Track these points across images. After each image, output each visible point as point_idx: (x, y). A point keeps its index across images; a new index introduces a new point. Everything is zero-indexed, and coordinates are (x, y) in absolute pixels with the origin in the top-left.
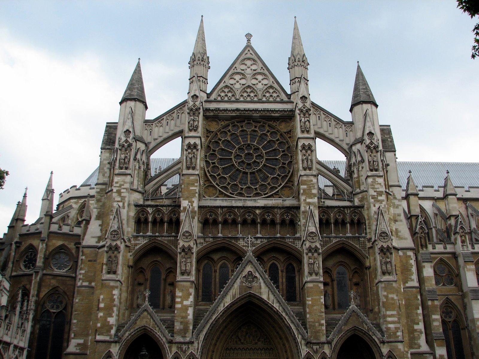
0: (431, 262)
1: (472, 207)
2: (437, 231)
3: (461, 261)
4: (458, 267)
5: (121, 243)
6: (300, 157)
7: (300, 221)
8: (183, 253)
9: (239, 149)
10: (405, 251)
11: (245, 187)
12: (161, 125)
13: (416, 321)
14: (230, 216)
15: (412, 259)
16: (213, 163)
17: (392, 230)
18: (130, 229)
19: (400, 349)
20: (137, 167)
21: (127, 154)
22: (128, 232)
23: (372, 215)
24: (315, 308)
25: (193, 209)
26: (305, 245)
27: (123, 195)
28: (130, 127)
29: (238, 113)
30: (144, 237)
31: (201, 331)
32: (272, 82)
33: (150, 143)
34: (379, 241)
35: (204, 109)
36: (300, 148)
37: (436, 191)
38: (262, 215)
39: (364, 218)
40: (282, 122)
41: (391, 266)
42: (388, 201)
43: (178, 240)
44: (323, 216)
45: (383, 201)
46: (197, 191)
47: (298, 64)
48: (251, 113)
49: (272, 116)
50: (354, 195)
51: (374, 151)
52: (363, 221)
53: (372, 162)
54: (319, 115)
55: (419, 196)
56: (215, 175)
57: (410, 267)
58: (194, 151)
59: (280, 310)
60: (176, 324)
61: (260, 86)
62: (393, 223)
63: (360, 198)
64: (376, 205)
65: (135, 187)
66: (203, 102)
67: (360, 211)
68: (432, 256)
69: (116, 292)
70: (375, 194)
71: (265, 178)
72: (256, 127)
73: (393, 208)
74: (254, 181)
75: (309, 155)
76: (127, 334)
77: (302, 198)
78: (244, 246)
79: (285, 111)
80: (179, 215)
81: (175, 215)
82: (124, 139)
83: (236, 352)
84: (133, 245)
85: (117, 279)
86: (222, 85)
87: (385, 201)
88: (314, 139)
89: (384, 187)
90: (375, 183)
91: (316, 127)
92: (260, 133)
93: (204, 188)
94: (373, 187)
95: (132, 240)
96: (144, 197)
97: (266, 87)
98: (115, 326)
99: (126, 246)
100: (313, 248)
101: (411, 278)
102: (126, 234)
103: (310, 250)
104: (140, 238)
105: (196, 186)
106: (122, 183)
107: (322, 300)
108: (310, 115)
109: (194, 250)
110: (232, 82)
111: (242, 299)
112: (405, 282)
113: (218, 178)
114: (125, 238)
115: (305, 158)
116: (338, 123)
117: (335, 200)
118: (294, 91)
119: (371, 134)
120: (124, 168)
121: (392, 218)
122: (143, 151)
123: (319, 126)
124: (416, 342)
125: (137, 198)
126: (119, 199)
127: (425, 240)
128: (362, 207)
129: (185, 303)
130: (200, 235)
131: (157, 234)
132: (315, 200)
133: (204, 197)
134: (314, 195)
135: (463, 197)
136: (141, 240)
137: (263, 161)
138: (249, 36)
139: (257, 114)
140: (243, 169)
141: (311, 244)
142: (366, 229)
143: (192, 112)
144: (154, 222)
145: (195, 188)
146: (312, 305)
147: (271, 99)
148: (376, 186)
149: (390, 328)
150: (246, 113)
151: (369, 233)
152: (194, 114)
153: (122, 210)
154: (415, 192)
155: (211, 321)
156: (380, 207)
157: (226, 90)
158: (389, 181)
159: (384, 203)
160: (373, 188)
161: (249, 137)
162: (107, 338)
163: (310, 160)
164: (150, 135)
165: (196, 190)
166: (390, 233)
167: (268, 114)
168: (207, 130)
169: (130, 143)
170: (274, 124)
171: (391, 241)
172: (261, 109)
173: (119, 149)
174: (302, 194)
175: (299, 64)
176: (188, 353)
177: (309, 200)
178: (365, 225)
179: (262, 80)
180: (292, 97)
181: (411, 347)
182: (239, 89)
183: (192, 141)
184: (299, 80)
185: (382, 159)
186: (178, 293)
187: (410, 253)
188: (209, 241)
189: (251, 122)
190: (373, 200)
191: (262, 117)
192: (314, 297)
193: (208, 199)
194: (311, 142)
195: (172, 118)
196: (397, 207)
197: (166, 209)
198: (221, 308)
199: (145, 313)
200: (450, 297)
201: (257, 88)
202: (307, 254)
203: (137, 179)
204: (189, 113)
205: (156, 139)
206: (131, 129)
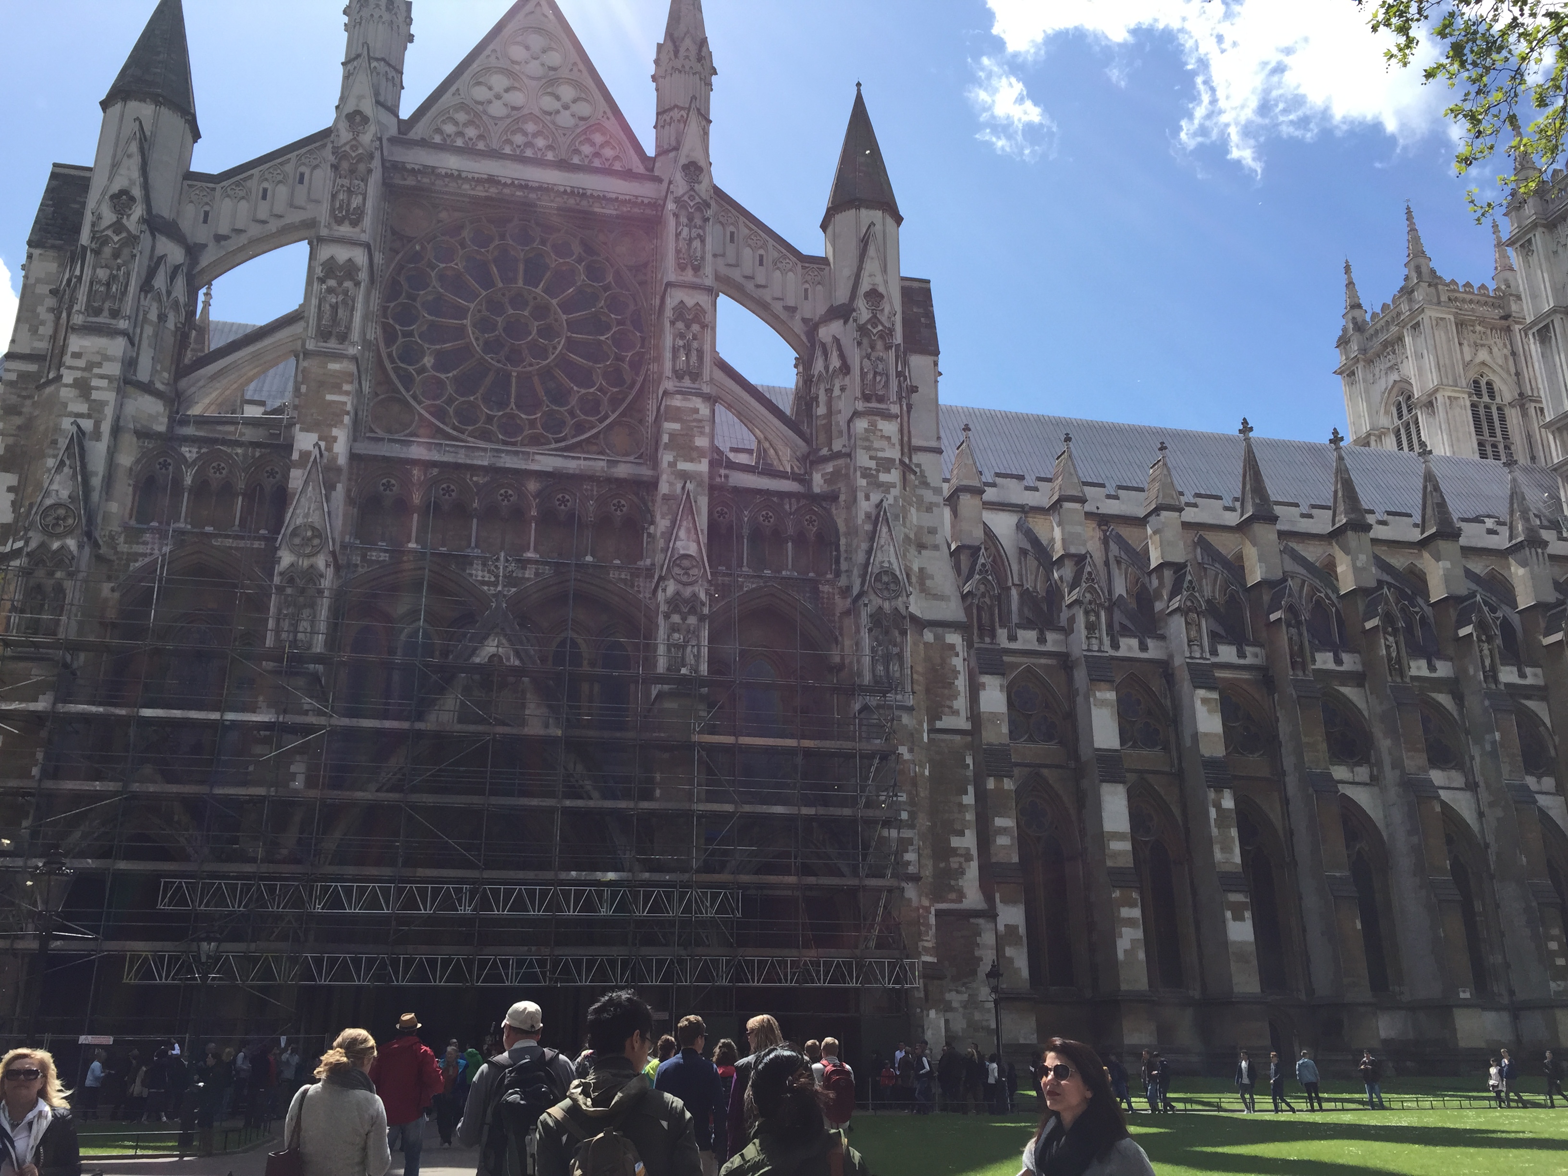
0: (1003, 674)
1: (1121, 542)
2: (1025, 595)
3: (1080, 676)
4: (1072, 694)
5: (80, 546)
6: (668, 341)
7: (652, 522)
8: (288, 591)
9: (489, 300)
10: (940, 630)
11: (501, 413)
12: (241, 194)
13: (958, 826)
14: (447, 491)
15: (957, 655)
16: (406, 334)
17: (911, 569)
18: (116, 507)
19: (910, 900)
20: (153, 316)
21: (119, 269)
22: (108, 515)
23: (860, 522)
25: (334, 458)
26: (664, 590)
27: (95, 395)
28: (132, 183)
29: (492, 192)
30: (160, 533)
32: (601, 114)
33: (205, 246)
34: (873, 597)
35: (388, 165)
36: (668, 313)
37: (1027, 488)
38: (544, 496)
39: (837, 531)
40: (624, 234)
41: (901, 667)
42: (905, 489)
43: (277, 549)
44: (722, 514)
45: (894, 486)
46: (349, 407)
47: (683, 66)
48: (533, 196)
49: (595, 213)
50: (812, 463)
51: (879, 345)
52: (833, 538)
53: (870, 376)
54: (732, 228)
55: (985, 497)
56: (411, 369)
57: (950, 675)
58: (348, 284)
61: (565, 119)
62: (913, 551)
63: (827, 474)
64: (871, 495)
65: (143, 374)
66: (385, 142)
67: (825, 508)
68: (1006, 659)
70: (872, 464)
71: (562, 395)
73: (918, 510)
74: (530, 401)
75: (695, 338)
77: (666, 458)
78: (483, 583)
79: (635, 204)
80: (286, 477)
81: (272, 474)
82: (109, 217)
84: (125, 557)
87: (898, 487)
88: (713, 293)
89: (898, 447)
90: (874, 433)
91: (720, 261)
92: (555, 261)
93: (371, 404)
94: (867, 444)
95: (121, 540)
96: (171, 412)
97: (583, 125)
99: (99, 558)
100: (686, 601)
101: (951, 707)
102: (99, 520)
103: (677, 606)
104: (148, 537)
105: (347, 393)
106: (97, 359)
108: (706, 220)
109: (327, 582)
110: (480, 93)
112: (935, 715)
113: (418, 379)
114: (97, 534)
115: (681, 343)
116: (785, 257)
117: (758, 473)
118: (665, 147)
119: (874, 296)
120: (106, 313)
121: (912, 536)
122: (177, 267)
123: (731, 258)
124: (953, 883)
125: (151, 412)
126: (83, 408)
127: (992, 615)
128: (833, 497)
130: (350, 540)
131: (209, 529)
132: (703, 467)
133: (372, 431)
134: (701, 453)
135: (1100, 511)
136: (154, 543)
137: (559, 343)
139: (552, 201)
140: (498, 362)
141: (680, 587)
142: (838, 562)
143: (345, 165)
144: (202, 491)
145: (344, 399)
146: (673, 764)
147: (597, 163)
148: (877, 444)
150: (518, 193)
151: (847, 571)
152: (352, 171)
153: (89, 444)
154: (976, 483)
156: (882, 501)
157: (461, 117)
158: (912, 432)
159: (895, 492)
160: (868, 449)
161: (521, 267)
163: (697, 349)
164: (205, 221)
165: (346, 403)
166: (905, 576)
167: (585, 206)
168: (394, 232)
169: (128, 231)
171: (905, 598)
172: (562, 189)
173: (92, 250)
174: (667, 447)
175: (687, 68)
177: (683, 466)
178: (838, 549)
179: (574, 101)
180: (657, 165)
181: (937, 897)
182: (501, 118)
183: (342, 254)
184: (682, 116)
185: (899, 369)
187: (954, 638)
188: (378, 562)
190: (863, 482)
191: (566, 214)
193: (382, 439)
194: (703, 299)
195: (280, 178)
196: (929, 509)
197: (245, 455)
200: (1045, 772)
201: (558, 127)
202: (667, 616)
203: (151, 352)
204: (335, 167)
205: (226, 238)
206: (137, 192)
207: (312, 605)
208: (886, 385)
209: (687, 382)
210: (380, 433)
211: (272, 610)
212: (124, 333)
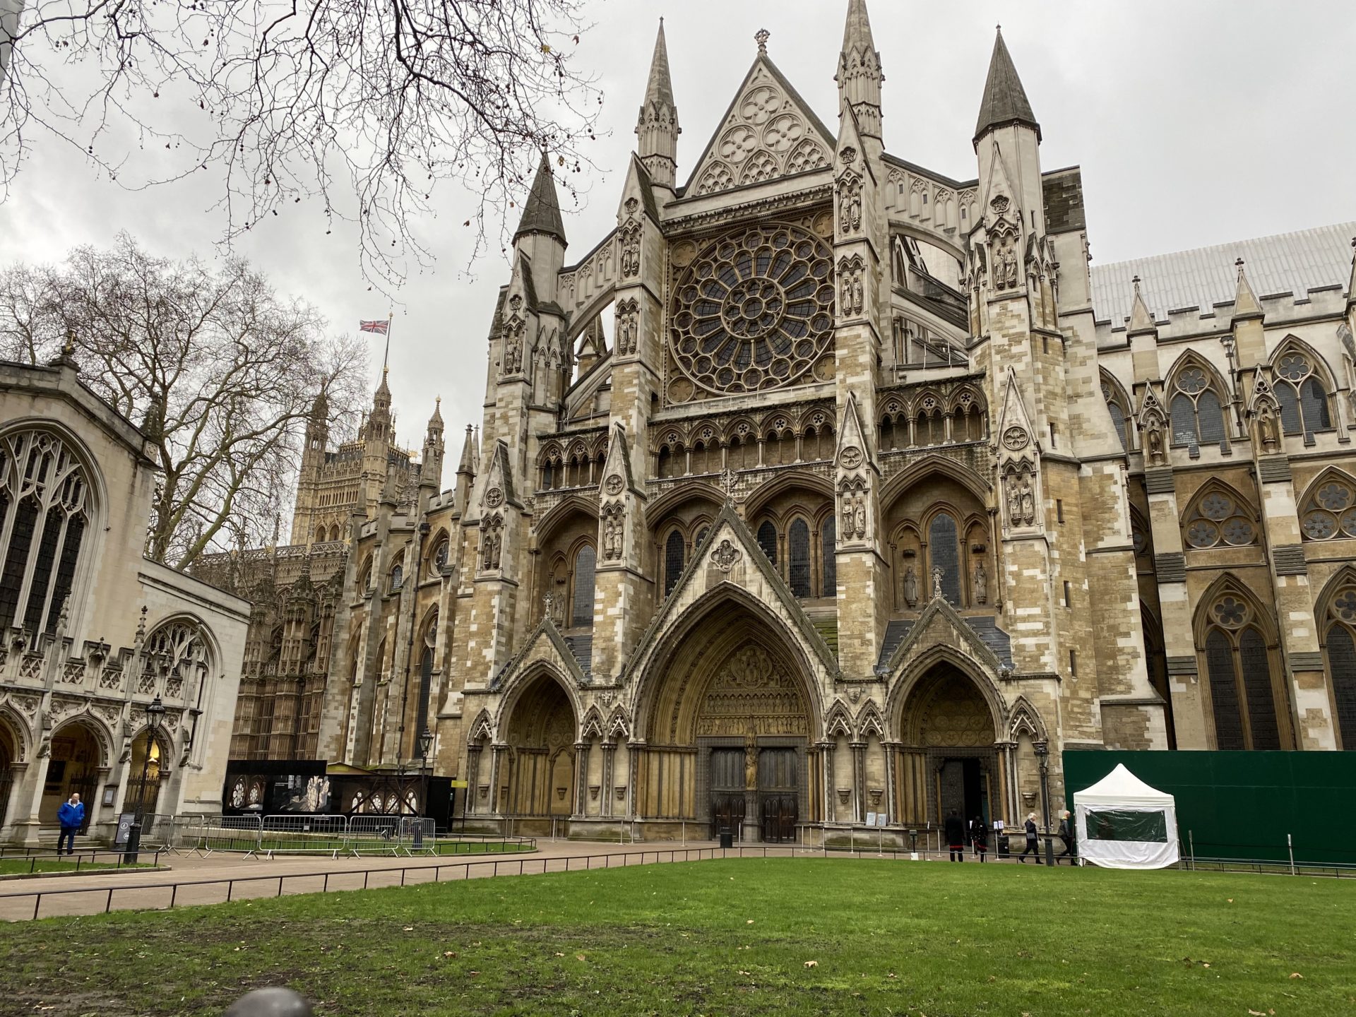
5: (506, 511)
6: (838, 289)
7: (837, 425)
8: (610, 518)
9: (735, 293)
10: (1098, 465)
11: (746, 370)
12: (589, 272)
13: (1123, 629)
14: (707, 434)
15: (1116, 483)
16: (686, 333)
18: (529, 484)
20: (542, 364)
21: (517, 343)
22: (525, 490)
23: (996, 391)
24: (854, 606)
25: (631, 429)
26: (836, 476)
27: (511, 421)
28: (519, 290)
29: (730, 219)
30: (554, 494)
31: (638, 663)
32: (808, 131)
34: (1004, 451)
35: (663, 224)
36: (836, 269)
38: (766, 424)
39: (985, 399)
40: (822, 216)
41: (1033, 504)
42: (1046, 352)
43: (599, 493)
44: (893, 408)
45: (1025, 354)
46: (638, 394)
49: (798, 208)
50: (969, 351)
51: (1008, 240)
52: (983, 408)
53: (1001, 269)
54: (900, 182)
56: (689, 355)
57: (1110, 502)
58: (634, 314)
59: (783, 614)
60: (594, 652)
61: (783, 145)
62: (1059, 402)
63: (978, 356)
64: (1005, 367)
65: (539, 401)
67: (976, 385)
68: (1292, 466)
69: (495, 601)
70: (1005, 341)
71: (786, 347)
72: (767, 240)
74: (764, 357)
75: (857, 280)
76: (513, 678)
77: (839, 376)
80: (606, 447)
83: (726, 702)
84: (537, 511)
85: (499, 577)
86: (707, 161)
87: (1029, 354)
88: (867, 241)
89: (1028, 321)
90: (1005, 315)
91: (892, 211)
92: (775, 250)
93: (668, 385)
94: (1001, 325)
95: (535, 502)
96: (558, 420)
97: (796, 143)
98: (496, 663)
99: (524, 515)
100: (853, 481)
101: (1111, 529)
102: (520, 492)
103: (847, 486)
104: (548, 498)
105: (635, 385)
106: (511, 399)
107: (870, 591)
108: (861, 187)
109: (631, 509)
110: (727, 149)
111: (713, 597)
112: (1093, 539)
113: (694, 361)
114: (521, 502)
115: (846, 287)
116: (942, 190)
119: (1001, 201)
120: (513, 371)
122: (554, 331)
123: (900, 207)
124: (1121, 677)
125: (545, 423)
126: (505, 430)
128: (982, 376)
129: (612, 611)
130: (651, 478)
131: (578, 487)
132: (867, 377)
133: (669, 403)
134: (864, 367)
136: (550, 501)
137: (780, 310)
138: (762, 36)
139: (768, 210)
140: (742, 335)
141: (847, 472)
142: (988, 425)
143: (628, 237)
144: (573, 464)
146: (848, 602)
147: (806, 169)
148: (1008, 323)
149: (1024, 646)
150: (746, 213)
152: (631, 239)
153: (509, 450)
155: (654, 644)
157: (716, 171)
158: (1057, 303)
159: (1029, 359)
160: (1000, 329)
161: (753, 264)
162: (482, 686)
163: (858, 289)
164: (572, 296)
165: (634, 392)
167: (790, 205)
168: (674, 267)
169: (519, 319)
170: (807, 223)
172: (772, 199)
173: (504, 336)
174: (839, 369)
176: (613, 707)
177: (851, 380)
178: (987, 415)
179: (789, 129)
181: (1101, 689)
182: (741, 162)
183: (626, 296)
186: (599, 595)
187: (1112, 469)
188: (668, 489)
189: (759, 231)
190: (996, 358)
191: (779, 215)
192: (853, 585)
193: (676, 407)
196: (1083, 363)
198: (673, 616)
199: (544, 636)
201: (777, 152)
202: (840, 495)
203: (543, 387)
204: (622, 240)
205: (582, 303)
206: (522, 294)
207: (621, 525)
208: (1015, 273)
209: (854, 316)
210: (675, 403)
211: (600, 531)
212: (524, 381)
